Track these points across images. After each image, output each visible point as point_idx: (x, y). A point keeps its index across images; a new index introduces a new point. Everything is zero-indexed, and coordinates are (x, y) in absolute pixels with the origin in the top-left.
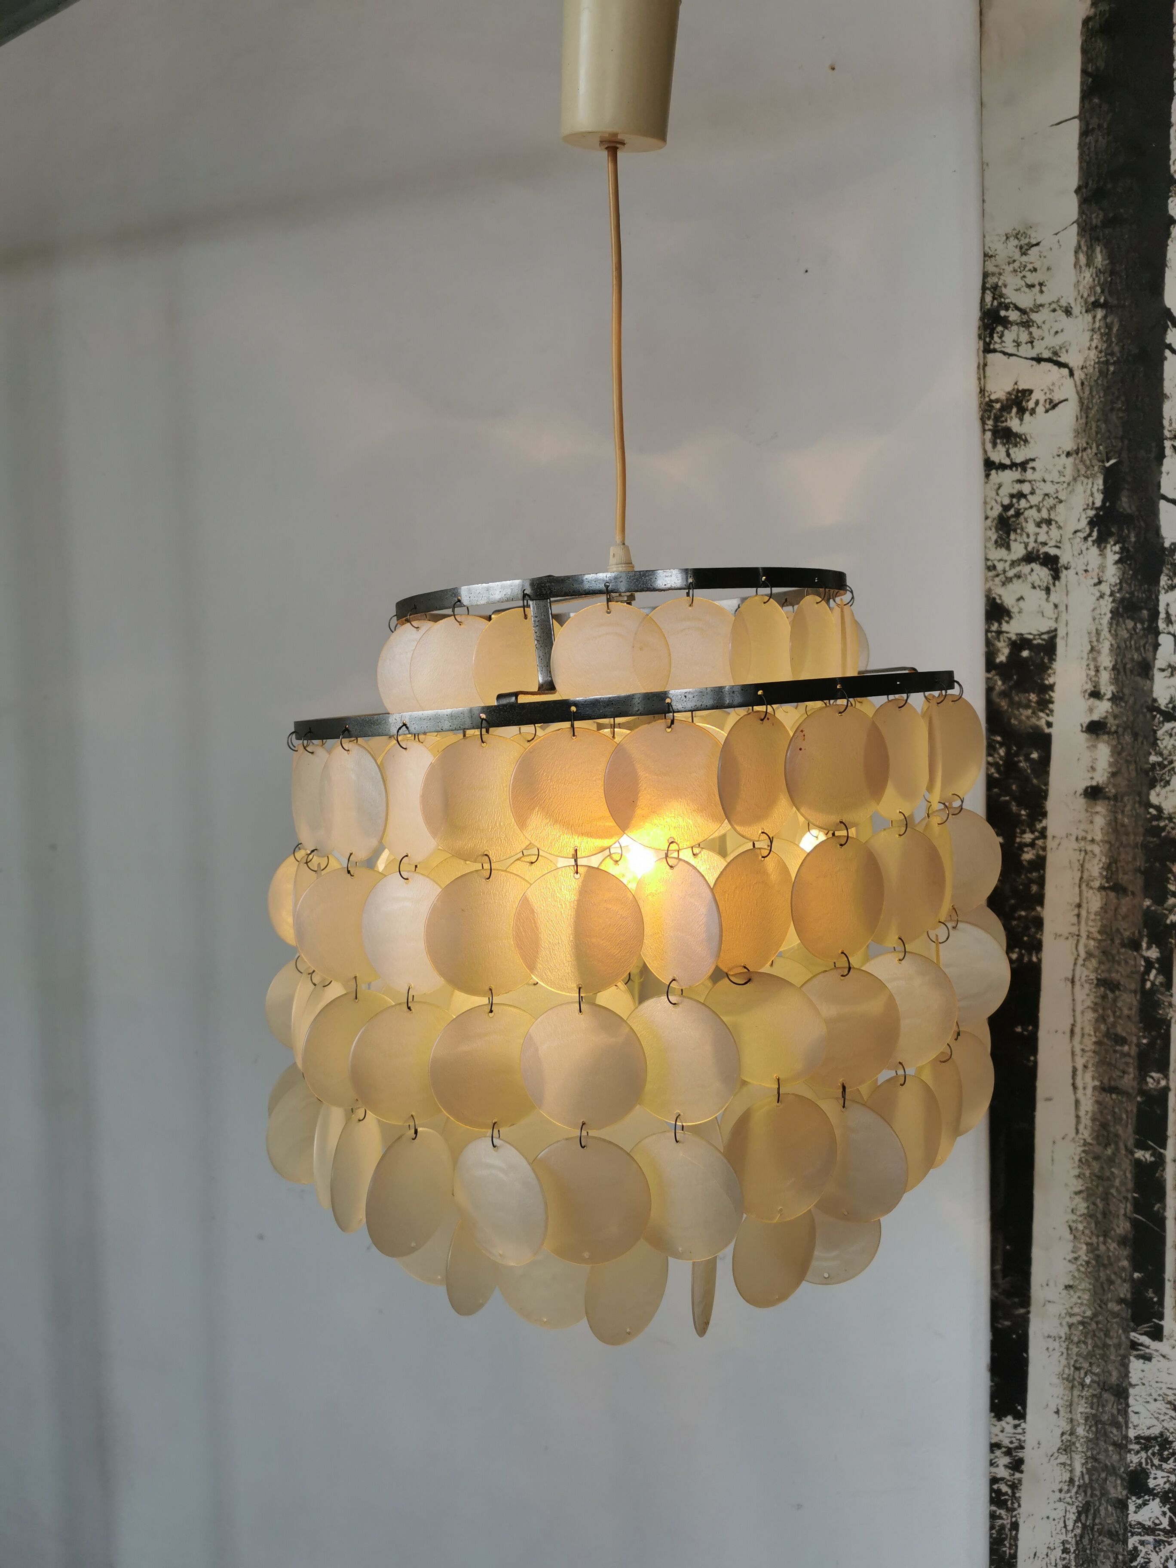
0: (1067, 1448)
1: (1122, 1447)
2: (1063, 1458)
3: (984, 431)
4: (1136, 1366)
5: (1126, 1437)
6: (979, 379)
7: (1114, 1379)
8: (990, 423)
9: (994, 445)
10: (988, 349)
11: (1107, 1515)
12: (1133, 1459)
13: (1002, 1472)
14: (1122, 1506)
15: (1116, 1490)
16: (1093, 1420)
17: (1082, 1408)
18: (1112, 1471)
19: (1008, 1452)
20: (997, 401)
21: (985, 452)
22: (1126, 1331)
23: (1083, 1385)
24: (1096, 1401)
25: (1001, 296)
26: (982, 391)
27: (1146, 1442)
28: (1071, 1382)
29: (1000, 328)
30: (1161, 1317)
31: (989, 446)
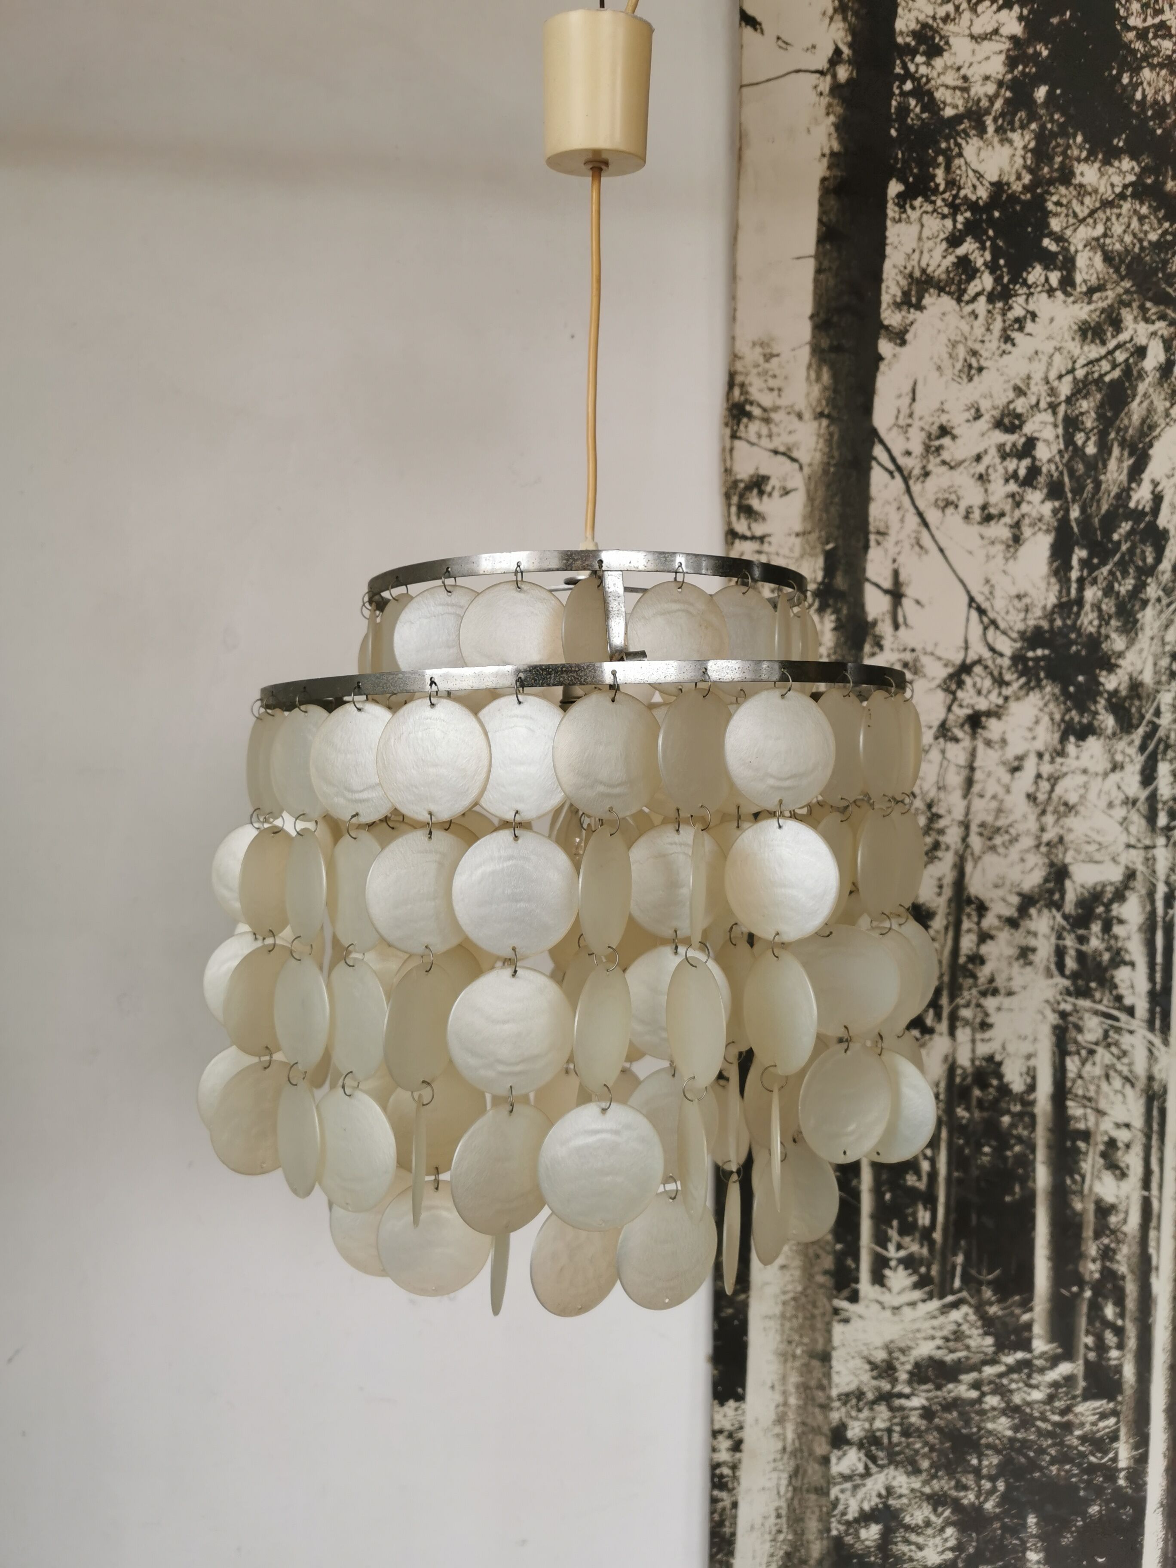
0: (781, 1420)
1: (825, 1407)
2: (778, 1430)
3: (729, 505)
4: (838, 1329)
5: (829, 1398)
6: (724, 461)
7: (820, 1346)
8: (735, 499)
9: (739, 518)
10: (734, 436)
11: (813, 1470)
12: (835, 1416)
13: (724, 1456)
14: (825, 1461)
15: (821, 1447)
16: (804, 1388)
17: (794, 1378)
18: (817, 1431)
19: (730, 1436)
20: (741, 481)
21: (729, 523)
22: (830, 1298)
23: (794, 1356)
24: (806, 1370)
25: (747, 393)
26: (728, 471)
27: (845, 1398)
28: (785, 1357)
29: (745, 420)
30: (857, 1280)
31: (734, 518)
